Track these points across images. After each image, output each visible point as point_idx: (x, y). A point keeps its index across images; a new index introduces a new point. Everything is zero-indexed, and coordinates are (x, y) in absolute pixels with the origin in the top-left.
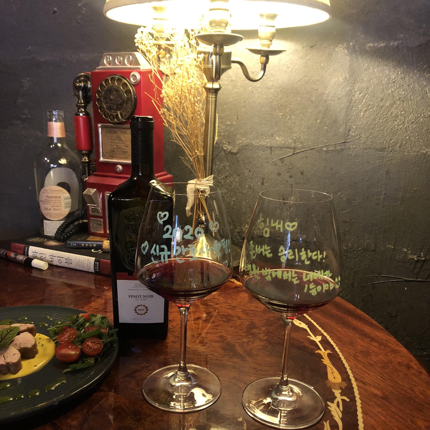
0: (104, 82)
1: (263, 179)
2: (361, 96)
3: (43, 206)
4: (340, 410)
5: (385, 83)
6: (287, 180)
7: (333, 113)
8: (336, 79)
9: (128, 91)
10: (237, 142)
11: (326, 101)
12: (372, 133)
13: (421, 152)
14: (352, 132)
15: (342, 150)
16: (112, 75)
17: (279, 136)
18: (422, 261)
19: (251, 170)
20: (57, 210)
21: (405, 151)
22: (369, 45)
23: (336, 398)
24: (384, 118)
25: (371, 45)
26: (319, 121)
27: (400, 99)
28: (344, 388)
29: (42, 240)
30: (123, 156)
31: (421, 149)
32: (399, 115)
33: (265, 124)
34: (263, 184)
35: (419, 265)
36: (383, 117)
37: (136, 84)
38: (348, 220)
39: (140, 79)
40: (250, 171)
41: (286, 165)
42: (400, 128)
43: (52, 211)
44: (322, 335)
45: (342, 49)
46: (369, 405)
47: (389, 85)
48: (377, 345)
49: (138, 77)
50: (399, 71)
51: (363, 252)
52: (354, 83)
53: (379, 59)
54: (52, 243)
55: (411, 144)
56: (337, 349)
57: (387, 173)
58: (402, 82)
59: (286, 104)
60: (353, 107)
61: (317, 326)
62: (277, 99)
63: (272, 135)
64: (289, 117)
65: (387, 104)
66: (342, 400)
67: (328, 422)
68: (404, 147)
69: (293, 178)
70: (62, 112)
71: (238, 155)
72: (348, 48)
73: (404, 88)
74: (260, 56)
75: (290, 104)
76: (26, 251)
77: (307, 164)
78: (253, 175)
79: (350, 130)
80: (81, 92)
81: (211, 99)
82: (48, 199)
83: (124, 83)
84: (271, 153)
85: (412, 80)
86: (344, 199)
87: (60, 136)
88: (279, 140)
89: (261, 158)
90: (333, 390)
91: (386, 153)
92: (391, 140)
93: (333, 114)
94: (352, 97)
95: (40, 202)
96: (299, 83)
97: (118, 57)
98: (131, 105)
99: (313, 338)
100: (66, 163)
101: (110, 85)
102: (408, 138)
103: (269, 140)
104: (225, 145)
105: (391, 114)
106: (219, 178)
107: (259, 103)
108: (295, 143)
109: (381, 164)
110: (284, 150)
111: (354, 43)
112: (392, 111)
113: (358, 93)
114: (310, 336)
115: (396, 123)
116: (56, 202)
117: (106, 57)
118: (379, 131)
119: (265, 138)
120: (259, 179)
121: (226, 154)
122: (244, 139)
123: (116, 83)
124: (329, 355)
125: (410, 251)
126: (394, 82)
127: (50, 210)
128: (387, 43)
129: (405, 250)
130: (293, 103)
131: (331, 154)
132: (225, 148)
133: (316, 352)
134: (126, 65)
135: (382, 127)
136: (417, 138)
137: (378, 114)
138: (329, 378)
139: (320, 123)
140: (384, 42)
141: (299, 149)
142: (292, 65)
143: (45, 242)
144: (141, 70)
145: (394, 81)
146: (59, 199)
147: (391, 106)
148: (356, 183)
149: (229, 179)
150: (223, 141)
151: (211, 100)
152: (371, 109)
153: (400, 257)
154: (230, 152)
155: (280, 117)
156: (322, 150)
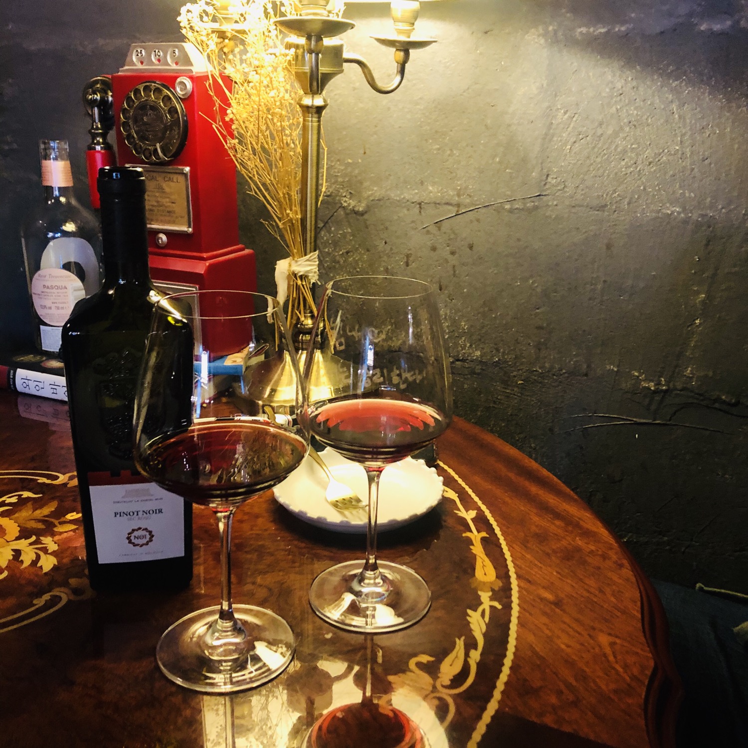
0: (132, 93)
1: (408, 256)
2: (566, 116)
3: (37, 303)
4: (485, 621)
5: (606, 95)
6: (446, 259)
7: (521, 146)
8: (526, 88)
9: (172, 109)
10: (364, 193)
11: (509, 125)
12: (583, 180)
13: (662, 213)
14: (552, 178)
15: (536, 208)
16: (145, 83)
17: (434, 184)
18: (662, 391)
19: (388, 241)
20: (62, 308)
21: (638, 210)
22: (579, 30)
23: (481, 603)
24: (605, 154)
25: (584, 30)
26: (498, 160)
27: (630, 122)
28: (496, 589)
29: (38, 358)
30: (168, 218)
31: (663, 207)
32: (629, 151)
33: (410, 163)
34: (407, 264)
35: (657, 398)
36: (603, 153)
37: (186, 97)
38: (545, 325)
39: (193, 88)
40: (386, 243)
41: (445, 233)
42: (631, 173)
43: (54, 311)
44: (479, 509)
45: (535, 37)
46: (531, 614)
47: (612, 99)
48: (563, 524)
49: (189, 85)
50: (629, 75)
51: (568, 377)
52: (556, 95)
53: (596, 55)
54: (56, 364)
55: (647, 200)
56: (497, 531)
57: (609, 247)
58: (633, 94)
59: (445, 129)
60: (553, 136)
61: (473, 495)
62: (429, 121)
63: (422, 183)
64: (449, 152)
65: (610, 132)
66: (491, 607)
67: (463, 638)
68: (636, 204)
69: (457, 255)
70: (66, 143)
71: (366, 216)
72: (545, 35)
73: (637, 105)
74: (395, 49)
75: (451, 131)
76: (12, 377)
77: (479, 231)
78: (391, 249)
79: (548, 175)
80: (96, 110)
81: (310, 123)
82: (45, 290)
83: (165, 96)
84: (420, 212)
85: (650, 92)
86: (539, 290)
87: (63, 185)
88: (433, 191)
89: (405, 222)
90: (480, 593)
91: (606, 213)
92: (615, 191)
93: (522, 148)
94: (552, 119)
95: (33, 295)
96: (465, 94)
97: (155, 51)
98: (179, 133)
99: (462, 513)
100: (74, 230)
101: (143, 100)
102: (642, 188)
103: (416, 191)
104: (344, 199)
105: (615, 149)
106: (336, 254)
107: (400, 127)
108: (459, 195)
109: (597, 233)
110: (441, 209)
111: (555, 28)
112: (616, 143)
113: (562, 112)
114: (459, 510)
115: (623, 163)
116: (59, 296)
117: (135, 51)
118: (596, 176)
119: (411, 187)
120: (402, 256)
121: (347, 214)
122: (375, 189)
123: (153, 96)
124: (483, 540)
125: (644, 376)
126: (621, 94)
127: (50, 308)
128: (609, 27)
129: (636, 374)
130: (456, 128)
131: (518, 215)
132: (345, 204)
133: (464, 535)
134: (168, 65)
135: (601, 171)
136: (657, 188)
137: (594, 148)
138: (477, 574)
139: (500, 162)
140: (604, 27)
141: (466, 206)
142: (454, 63)
143: (43, 361)
144: (194, 73)
145: (621, 92)
146: (65, 290)
147: (616, 134)
148: (557, 264)
149: (352, 256)
150: (341, 191)
151: (310, 125)
152: (582, 139)
153: (628, 384)
154: (354, 210)
155: (435, 152)
156: (503, 208)
